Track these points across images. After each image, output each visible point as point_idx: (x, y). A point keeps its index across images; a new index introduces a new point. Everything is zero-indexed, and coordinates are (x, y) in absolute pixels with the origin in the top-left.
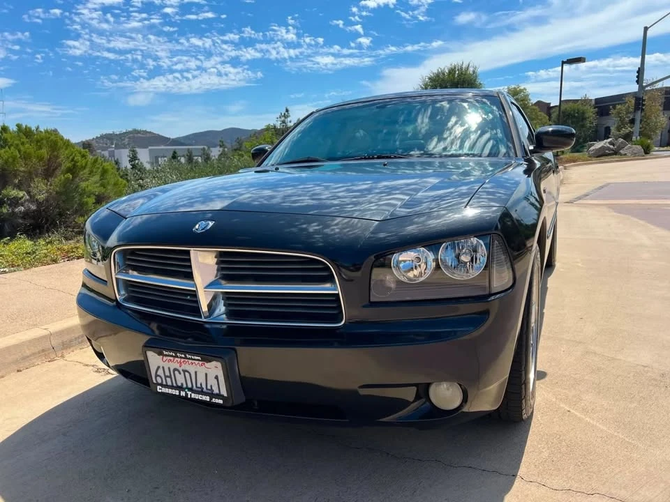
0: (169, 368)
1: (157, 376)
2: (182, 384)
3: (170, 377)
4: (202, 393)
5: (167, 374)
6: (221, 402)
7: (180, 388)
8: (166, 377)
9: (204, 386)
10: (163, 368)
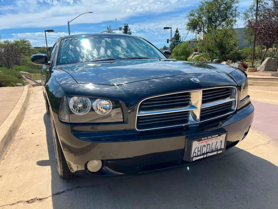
0: (201, 146)
1: (194, 152)
2: (205, 152)
3: (200, 151)
4: (213, 151)
5: (199, 150)
6: (221, 152)
7: (203, 154)
8: (198, 151)
9: (214, 149)
10: (198, 147)
